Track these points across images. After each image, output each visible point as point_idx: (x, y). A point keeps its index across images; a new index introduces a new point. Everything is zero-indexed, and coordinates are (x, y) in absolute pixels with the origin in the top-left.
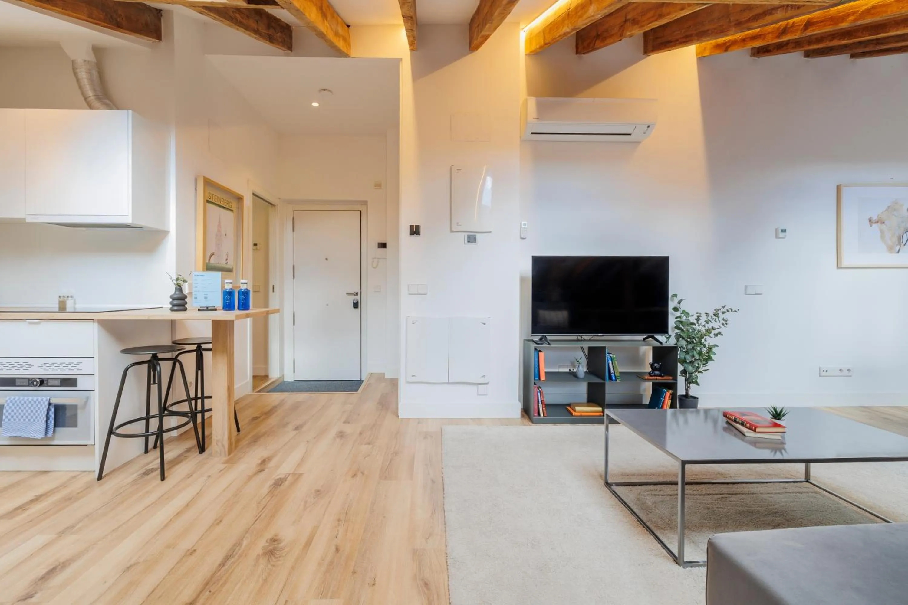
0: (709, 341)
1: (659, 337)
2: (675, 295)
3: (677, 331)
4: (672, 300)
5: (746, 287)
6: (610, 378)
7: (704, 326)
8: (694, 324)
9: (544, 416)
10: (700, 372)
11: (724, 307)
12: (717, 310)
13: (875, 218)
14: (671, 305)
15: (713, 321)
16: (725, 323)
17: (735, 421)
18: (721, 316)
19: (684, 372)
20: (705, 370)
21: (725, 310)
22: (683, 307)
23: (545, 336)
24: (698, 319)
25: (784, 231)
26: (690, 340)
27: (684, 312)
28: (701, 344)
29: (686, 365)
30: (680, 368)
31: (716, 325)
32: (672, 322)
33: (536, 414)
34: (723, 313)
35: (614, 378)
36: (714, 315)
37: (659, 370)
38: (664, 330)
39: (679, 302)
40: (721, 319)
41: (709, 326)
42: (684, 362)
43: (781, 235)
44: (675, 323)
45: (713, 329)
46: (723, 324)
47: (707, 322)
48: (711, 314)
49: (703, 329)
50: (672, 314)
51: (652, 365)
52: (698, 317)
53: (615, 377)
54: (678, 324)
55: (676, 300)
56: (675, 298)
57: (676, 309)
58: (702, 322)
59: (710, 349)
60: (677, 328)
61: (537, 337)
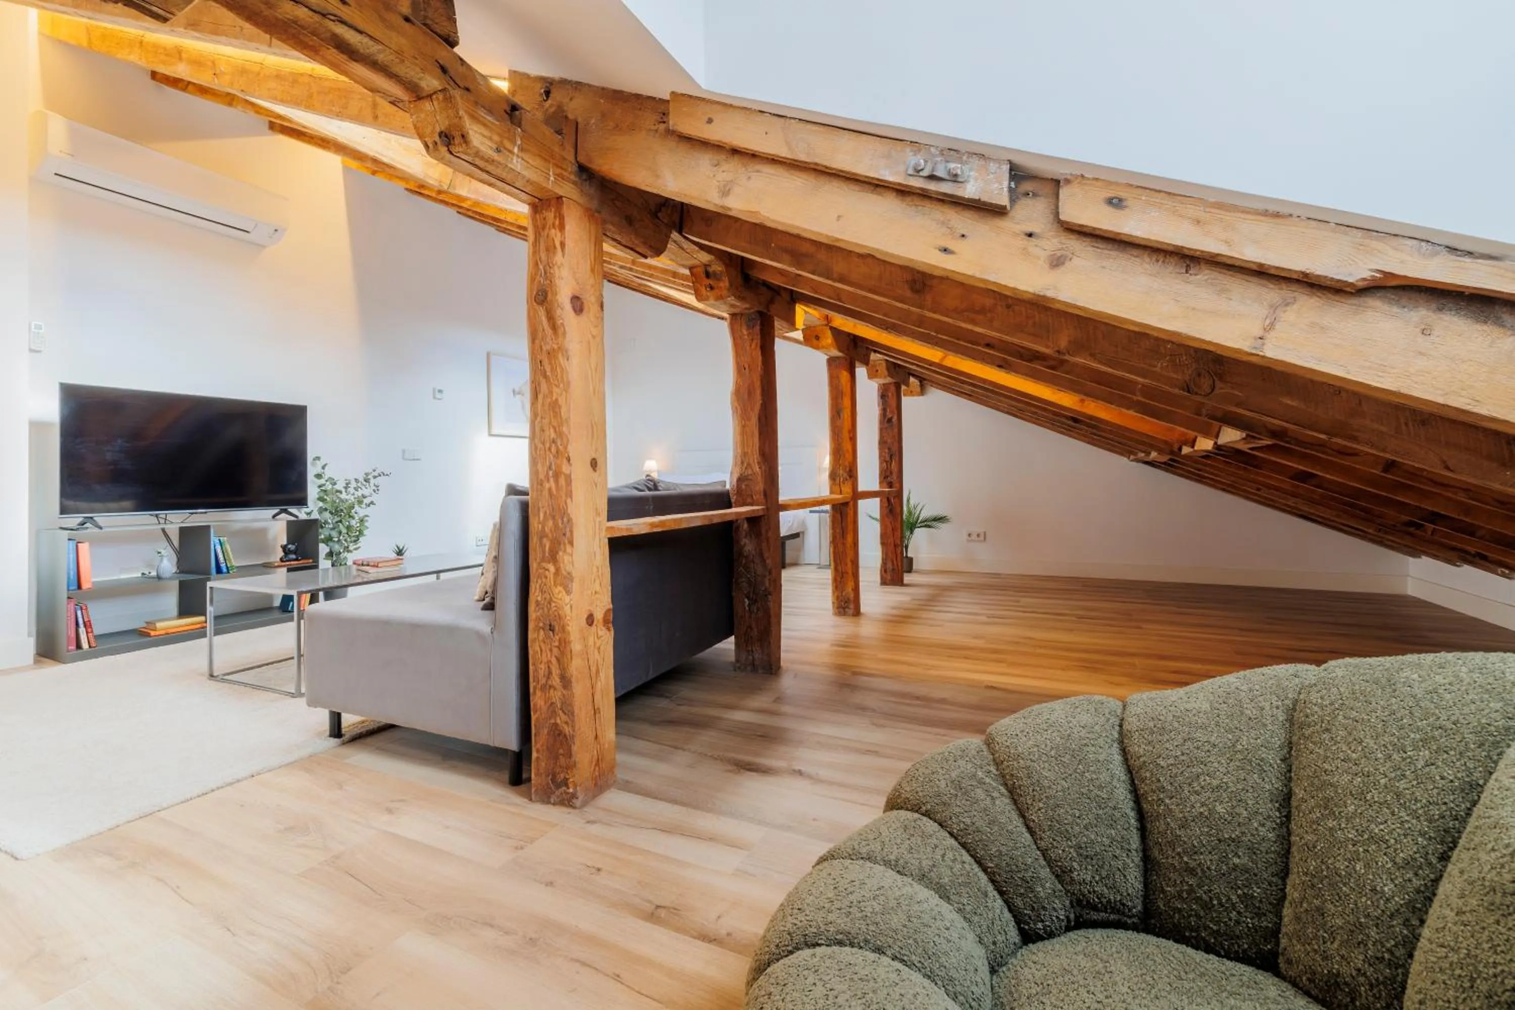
0: (360, 511)
1: (293, 510)
2: (318, 458)
3: (321, 504)
4: (313, 464)
5: (404, 451)
6: (219, 570)
7: (353, 494)
8: (341, 492)
9: (90, 647)
10: (349, 551)
11: (374, 471)
12: (367, 474)
13: (517, 390)
14: (312, 471)
15: (363, 488)
16: (377, 489)
17: (363, 565)
18: (372, 481)
19: (330, 554)
20: (356, 549)
21: (376, 474)
22: (328, 473)
23: (91, 518)
24: (346, 487)
25: (440, 391)
26: (336, 512)
27: (330, 479)
28: (350, 517)
29: (331, 544)
30: (323, 549)
31: (366, 492)
32: (312, 492)
33: (73, 647)
34: (375, 477)
35: (225, 570)
36: (365, 481)
37: (295, 552)
38: (301, 502)
39: (323, 468)
40: (372, 484)
41: (360, 493)
42: (328, 540)
43: (438, 396)
44: (318, 493)
45: (364, 497)
46: (374, 491)
47: (356, 489)
48: (361, 479)
49: (352, 498)
50: (314, 482)
51: (284, 548)
52: (347, 484)
53: (227, 568)
54: (322, 494)
55: (319, 464)
56: (317, 462)
57: (319, 476)
58: (351, 490)
59: (362, 521)
60: (321, 499)
61: (74, 520)
